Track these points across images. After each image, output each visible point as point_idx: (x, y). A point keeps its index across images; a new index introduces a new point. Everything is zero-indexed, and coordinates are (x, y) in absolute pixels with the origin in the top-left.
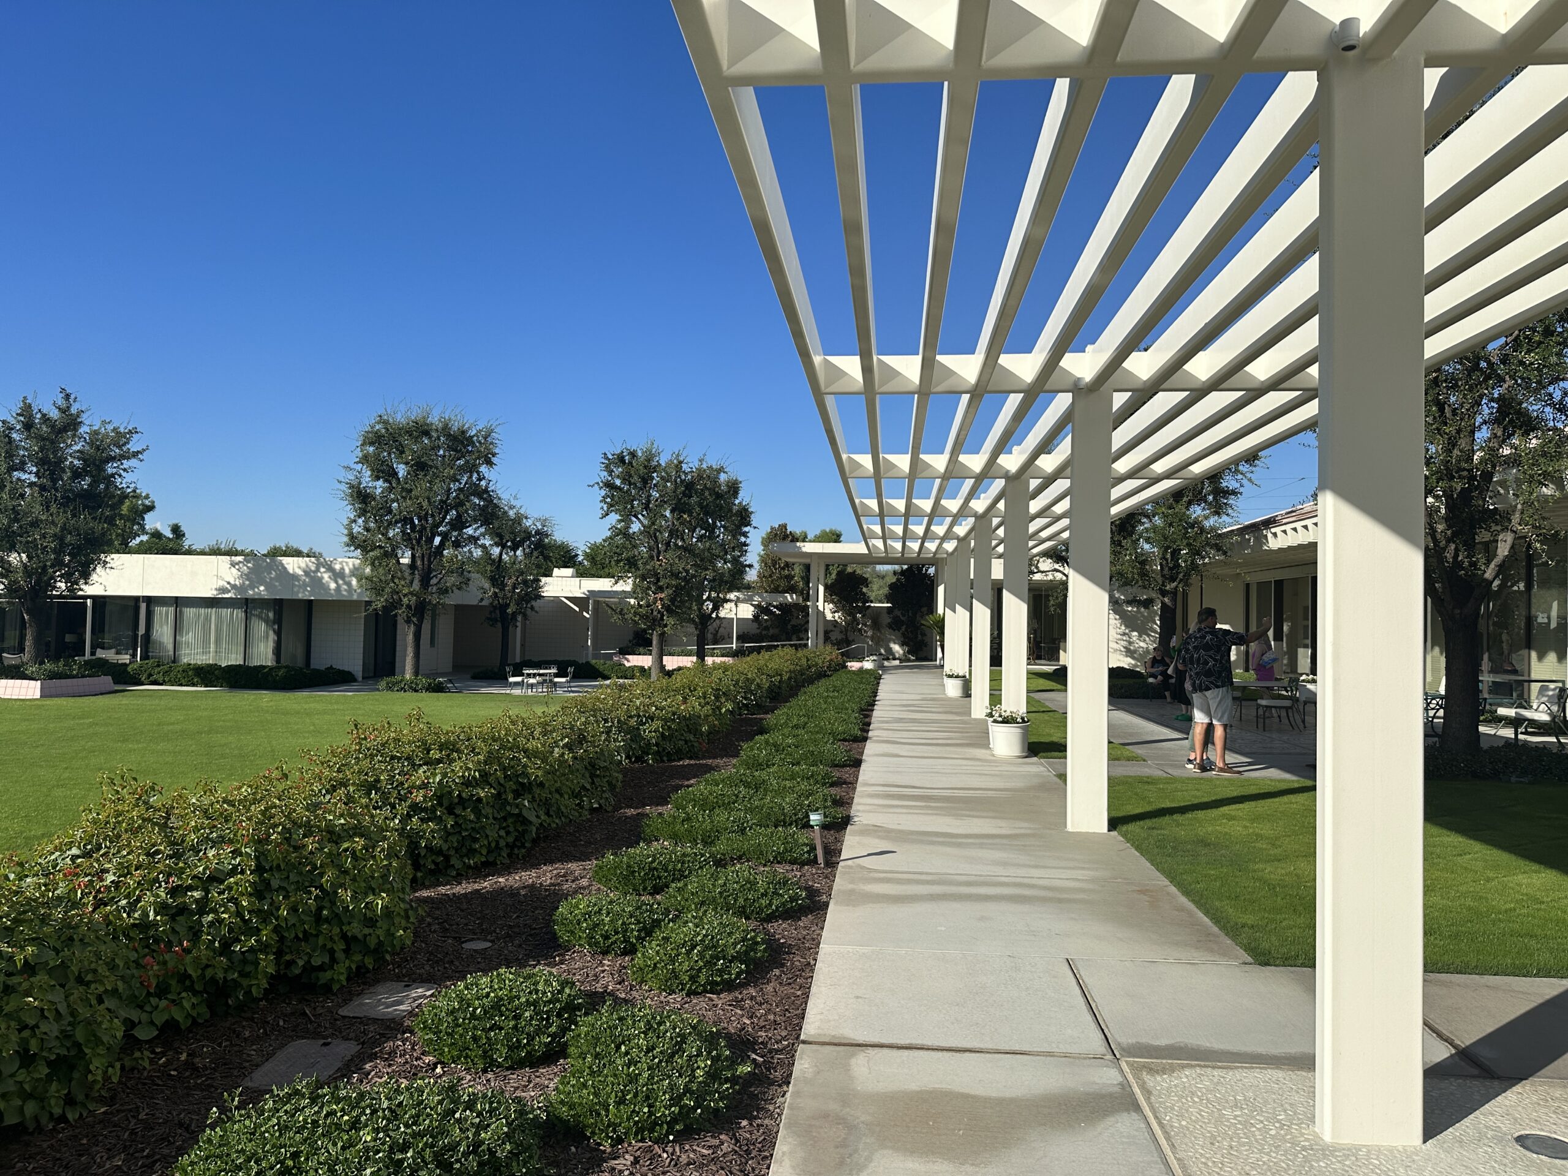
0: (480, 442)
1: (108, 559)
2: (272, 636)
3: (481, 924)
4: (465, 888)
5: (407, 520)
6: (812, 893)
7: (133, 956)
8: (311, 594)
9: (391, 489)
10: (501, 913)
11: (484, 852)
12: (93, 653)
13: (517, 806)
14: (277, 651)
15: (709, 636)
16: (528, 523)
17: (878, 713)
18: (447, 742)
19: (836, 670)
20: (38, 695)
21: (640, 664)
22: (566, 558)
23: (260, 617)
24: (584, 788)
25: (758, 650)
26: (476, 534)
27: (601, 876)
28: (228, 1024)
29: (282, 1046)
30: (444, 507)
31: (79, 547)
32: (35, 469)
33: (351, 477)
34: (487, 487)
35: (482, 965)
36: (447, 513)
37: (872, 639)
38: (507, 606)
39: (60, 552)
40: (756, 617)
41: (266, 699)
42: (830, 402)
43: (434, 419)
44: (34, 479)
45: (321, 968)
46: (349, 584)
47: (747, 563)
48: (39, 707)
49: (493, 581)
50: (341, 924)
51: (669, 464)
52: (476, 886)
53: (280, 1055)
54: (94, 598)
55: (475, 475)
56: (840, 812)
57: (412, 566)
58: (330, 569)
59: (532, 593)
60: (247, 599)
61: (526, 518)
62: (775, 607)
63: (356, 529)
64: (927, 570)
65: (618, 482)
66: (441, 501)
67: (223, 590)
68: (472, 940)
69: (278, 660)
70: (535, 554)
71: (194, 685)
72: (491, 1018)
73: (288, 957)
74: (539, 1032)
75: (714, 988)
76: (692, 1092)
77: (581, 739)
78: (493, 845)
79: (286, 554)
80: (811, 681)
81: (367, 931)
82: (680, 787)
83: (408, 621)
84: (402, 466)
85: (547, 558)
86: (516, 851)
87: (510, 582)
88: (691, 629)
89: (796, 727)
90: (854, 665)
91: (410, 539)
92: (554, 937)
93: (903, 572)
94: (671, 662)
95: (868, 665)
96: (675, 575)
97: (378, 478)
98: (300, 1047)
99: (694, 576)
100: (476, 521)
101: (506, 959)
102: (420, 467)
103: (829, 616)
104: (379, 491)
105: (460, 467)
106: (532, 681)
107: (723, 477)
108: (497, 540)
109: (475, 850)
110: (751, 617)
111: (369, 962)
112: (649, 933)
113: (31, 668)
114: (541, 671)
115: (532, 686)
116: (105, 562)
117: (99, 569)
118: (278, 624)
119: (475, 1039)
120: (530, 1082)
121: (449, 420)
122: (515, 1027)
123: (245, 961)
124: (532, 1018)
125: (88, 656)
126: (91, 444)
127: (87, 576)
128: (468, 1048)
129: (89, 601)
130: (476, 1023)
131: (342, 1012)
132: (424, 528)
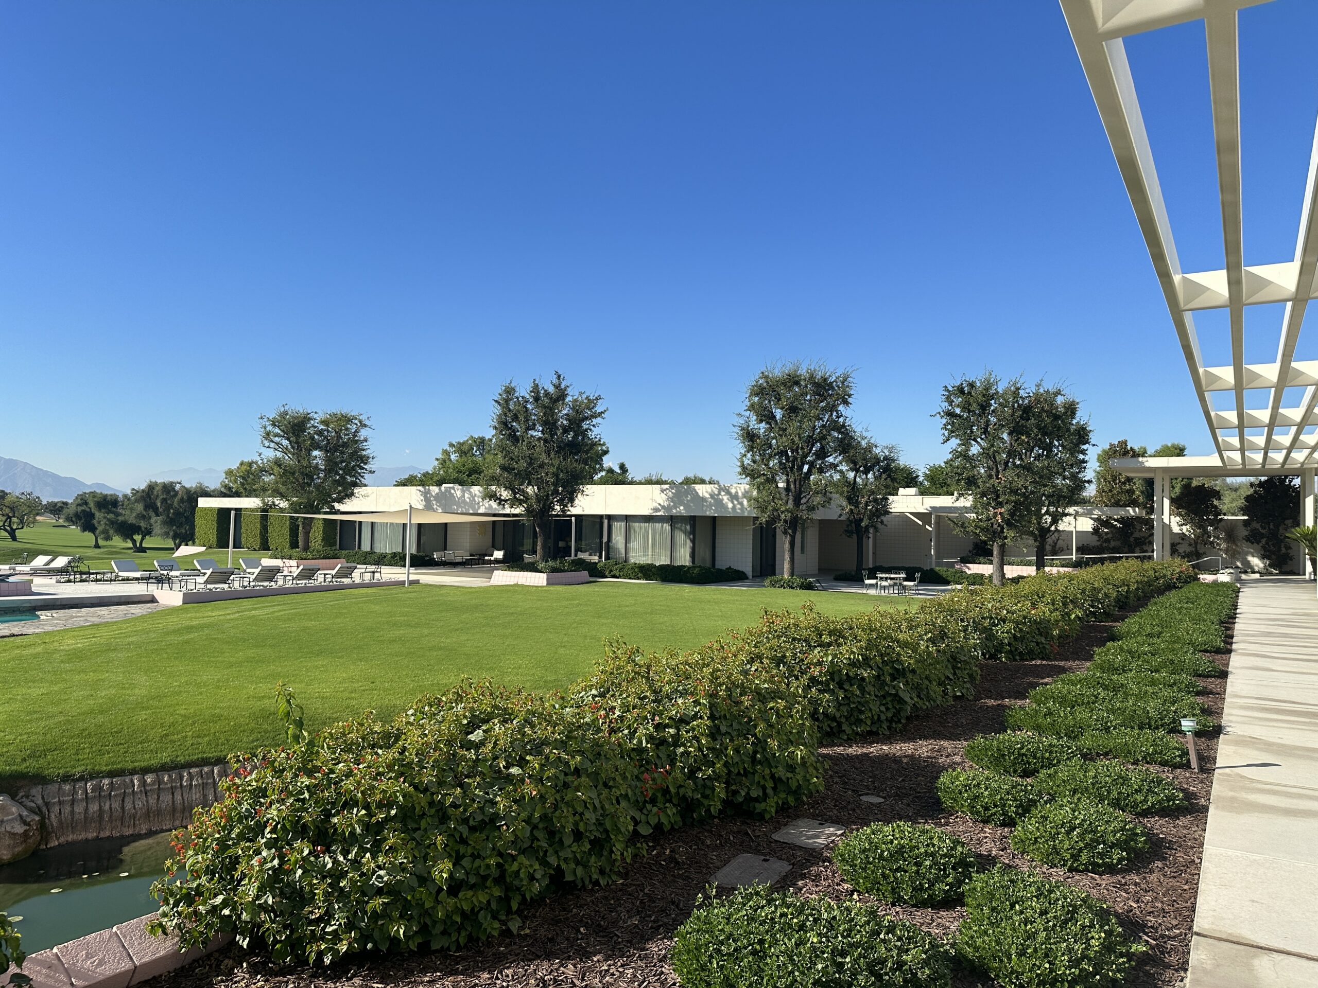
0: (838, 386)
1: (584, 489)
2: (689, 544)
3: (873, 782)
4: (855, 750)
5: (783, 453)
6: (1188, 795)
7: (636, 772)
8: (715, 511)
9: (771, 429)
10: (888, 775)
11: (869, 723)
12: (576, 555)
13: (894, 687)
14: (693, 555)
15: (1048, 548)
16: (877, 451)
17: (1240, 626)
18: (835, 629)
19: (1186, 582)
21: (980, 572)
22: (910, 480)
23: (681, 530)
24: (948, 677)
25: (1102, 561)
26: (836, 462)
27: (973, 754)
28: (694, 832)
29: (735, 856)
30: (811, 441)
31: (567, 481)
32: (541, 428)
33: (742, 421)
34: (844, 423)
35: (879, 817)
36: (813, 445)
37: (1226, 552)
38: (861, 520)
39: (556, 484)
40: (1096, 531)
42: (1190, 318)
43: (803, 371)
44: (540, 434)
45: (756, 800)
46: (741, 504)
47: (1086, 479)
49: (850, 499)
50: (771, 768)
51: (1005, 393)
52: (865, 750)
53: (735, 863)
54: (577, 516)
55: (835, 414)
56: (1211, 721)
57: (787, 489)
58: (728, 493)
59: (882, 510)
60: (671, 517)
61: (876, 446)
62: (1115, 520)
63: (747, 461)
64: (1290, 482)
65: (958, 411)
66: (809, 436)
67: (656, 510)
68: (867, 794)
69: (693, 562)
70: (884, 476)
71: (639, 579)
72: (897, 861)
73: (734, 788)
74: (937, 880)
75: (1095, 868)
76: (1090, 959)
77: (943, 635)
78: (876, 718)
79: (696, 482)
80: (1161, 592)
81: (790, 776)
82: (1038, 684)
83: (785, 533)
84: (779, 411)
85: (893, 480)
86: (895, 725)
87: (863, 501)
88: (1031, 541)
89: (1150, 635)
90: (1207, 578)
91: (785, 468)
92: (939, 801)
93: (1261, 484)
94: (1012, 571)
95: (1224, 577)
96: (1014, 492)
97: (761, 421)
98: (747, 859)
99: (1032, 492)
100: (835, 451)
101: (902, 814)
102: (792, 409)
103: (1176, 529)
104: (762, 431)
105: (823, 409)
106: (885, 583)
107: (1060, 400)
108: (852, 466)
109: (862, 720)
110: (1091, 530)
111: (791, 800)
112: (1027, 811)
113: (541, 565)
114: (893, 576)
115: (884, 587)
116: (583, 491)
117: (579, 495)
118: (693, 534)
119: (884, 876)
120: (933, 921)
121: (815, 370)
122: (917, 872)
123: (705, 786)
124: (931, 867)
125: (573, 557)
126: (573, 409)
127: (572, 500)
128: (879, 883)
129: (573, 519)
130: (885, 863)
131: (776, 837)
132: (795, 459)
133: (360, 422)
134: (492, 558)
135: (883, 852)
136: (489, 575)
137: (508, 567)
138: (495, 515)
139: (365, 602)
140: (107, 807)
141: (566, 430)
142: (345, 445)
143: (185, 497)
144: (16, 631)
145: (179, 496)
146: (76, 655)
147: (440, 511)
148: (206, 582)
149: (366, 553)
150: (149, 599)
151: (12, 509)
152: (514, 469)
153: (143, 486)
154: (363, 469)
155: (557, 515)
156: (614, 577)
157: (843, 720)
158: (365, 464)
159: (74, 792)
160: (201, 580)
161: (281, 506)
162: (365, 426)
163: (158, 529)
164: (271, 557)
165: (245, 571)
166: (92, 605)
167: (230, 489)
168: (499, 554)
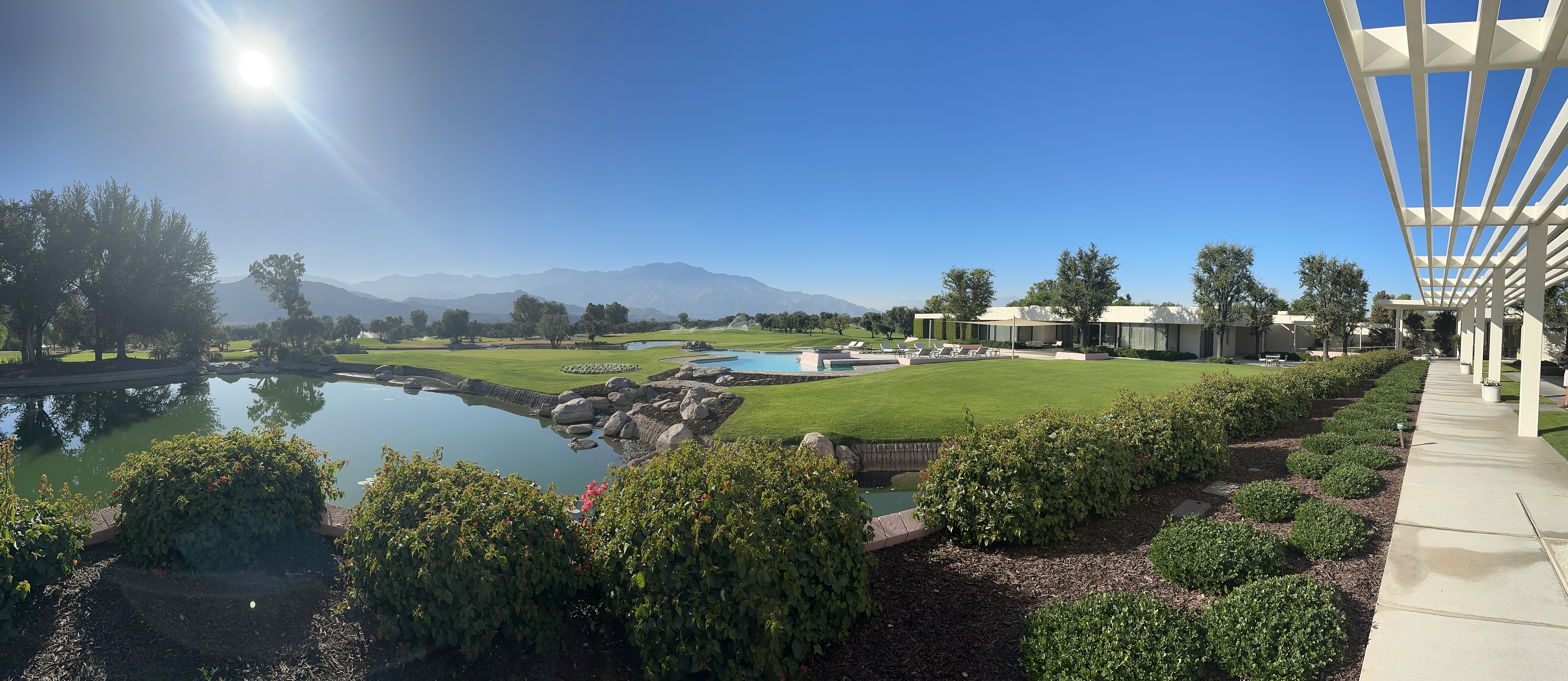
0: (1247, 255)
2: (1165, 339)
3: (1256, 460)
4: (1249, 445)
5: (1217, 290)
6: (1398, 459)
7: (1133, 457)
9: (1211, 277)
10: (1263, 456)
11: (1256, 430)
12: (1102, 344)
13: (1268, 413)
14: (1167, 345)
15: (1349, 343)
16: (1267, 291)
17: (1428, 381)
18: (1239, 383)
19: (1408, 360)
20: (1086, 359)
21: (1317, 355)
22: (1284, 307)
23: (1161, 331)
24: (1295, 407)
25: (1372, 350)
26: (1245, 296)
27: (1305, 445)
28: (1164, 489)
29: (1184, 501)
30: (1232, 284)
31: (1098, 303)
32: (1083, 274)
33: (1195, 272)
34: (1249, 275)
35: (1258, 477)
36: (1233, 287)
37: (1425, 346)
38: (1258, 328)
39: (1091, 305)
40: (1370, 335)
41: (1163, 364)
42: (1408, 230)
43: (1228, 246)
44: (1082, 278)
45: (1195, 472)
46: (1194, 318)
47: (1367, 309)
48: (1087, 364)
49: (1252, 316)
50: (1203, 455)
51: (1330, 263)
52: (1253, 445)
53: (1183, 504)
54: (1102, 323)
55: (1245, 270)
56: (1411, 424)
57: (1219, 310)
58: (1187, 311)
59: (1268, 322)
60: (1155, 324)
61: (1266, 288)
62: (1379, 330)
63: (1197, 294)
64: (1453, 313)
65: (1307, 271)
66: (1231, 282)
67: (1147, 320)
68: (1251, 468)
69: (1167, 349)
70: (1270, 304)
71: (1137, 358)
72: (1263, 500)
73: (1184, 465)
74: (1282, 508)
75: (1355, 497)
77: (1294, 386)
78: (1259, 428)
79: (1170, 305)
80: (1396, 365)
81: (1212, 459)
82: (1338, 409)
83: (1218, 333)
84: (1215, 267)
85: (1275, 306)
86: (1268, 431)
87: (1259, 317)
88: (1341, 339)
89: (1390, 385)
90: (1417, 358)
91: (1218, 298)
92: (1286, 469)
93: (1440, 314)
94: (1331, 354)
95: (1423, 358)
96: (1333, 314)
97: (1205, 272)
98: (1190, 503)
99: (1342, 315)
100: (1245, 290)
101: (1267, 477)
102: (1222, 267)
103: (1405, 335)
104: (1206, 277)
105: (1239, 267)
106: (1269, 360)
107: (1355, 268)
108: (1253, 298)
109: (1252, 429)
110: (1368, 334)
111: (1214, 472)
112: (1327, 471)
113: (1082, 349)
114: (1274, 357)
115: (1270, 363)
116: (1106, 309)
117: (1104, 312)
118: (1167, 334)
119: (1257, 509)
120: (1278, 529)
121: (1234, 246)
122: (1272, 505)
123: (1169, 465)
124: (1280, 502)
125: (1100, 345)
126: (1101, 264)
127: (1100, 314)
128: (1254, 512)
129: (1100, 324)
130: (1257, 501)
131: (1204, 491)
132: (1224, 293)
134: (1056, 345)
135: (1256, 495)
136: (1054, 354)
137: (1064, 350)
138: (1057, 322)
139: (992, 367)
140: (885, 457)
141: (1097, 276)
142: (982, 285)
143: (909, 314)
144: (846, 374)
145: (907, 313)
147: (1029, 319)
148: (920, 354)
149: (992, 341)
150: (897, 362)
151: (839, 321)
152: (1068, 297)
153: (892, 308)
154: (991, 298)
155: (1091, 322)
156: (1123, 356)
157: (1242, 430)
158: (992, 295)
159: (872, 449)
160: (917, 353)
161: (952, 317)
162: (992, 275)
163: (898, 329)
164: (948, 343)
165: (937, 349)
167: (928, 309)
168: (1059, 343)
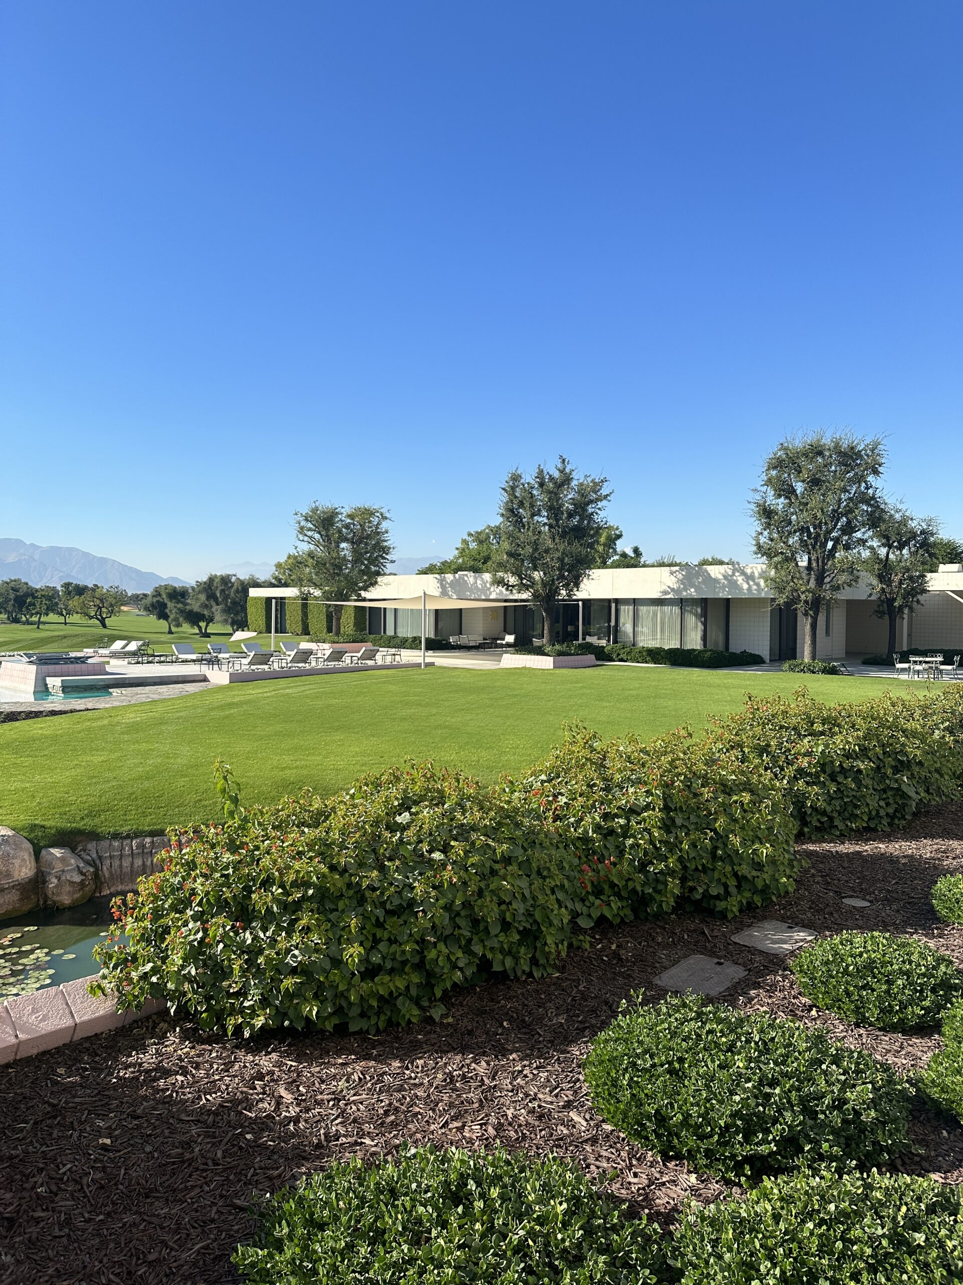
0: (868, 455)
1: (591, 573)
2: (700, 627)
3: (860, 884)
4: (847, 848)
5: (803, 530)
7: (576, 862)
8: (729, 594)
9: (790, 504)
10: (880, 877)
11: (866, 818)
12: (584, 639)
13: (896, 781)
14: (704, 638)
16: (914, 524)
18: (829, 718)
20: (552, 667)
22: (954, 555)
23: (691, 612)
26: (865, 537)
28: (646, 928)
29: (686, 956)
30: (836, 516)
31: (572, 566)
32: (546, 514)
33: (758, 497)
34: (874, 494)
35: (860, 923)
36: (838, 520)
38: (894, 600)
41: (696, 674)
43: (827, 441)
44: (545, 520)
45: (718, 898)
46: (758, 585)
48: (552, 674)
49: (880, 578)
50: (732, 864)
52: (858, 848)
53: (684, 964)
54: (584, 601)
55: (863, 485)
57: (809, 568)
58: (743, 573)
59: (917, 589)
60: (681, 599)
61: (912, 519)
63: (762, 540)
66: (833, 510)
67: (666, 593)
68: (851, 897)
69: (705, 646)
70: (921, 552)
71: (646, 662)
73: (690, 884)
74: (911, 1002)
78: (874, 813)
79: (711, 564)
81: (755, 874)
83: (806, 614)
84: (800, 484)
85: (931, 555)
86: (896, 821)
87: (897, 579)
91: (807, 545)
92: (932, 910)
97: (780, 496)
98: (698, 961)
100: (864, 525)
101: (883, 922)
102: (815, 482)
104: (781, 506)
105: (850, 480)
106: (918, 667)
108: (884, 541)
109: (857, 815)
111: (758, 900)
113: (548, 649)
114: (927, 659)
115: (918, 672)
116: (589, 575)
117: (585, 580)
118: (704, 617)
119: (848, 994)
120: (902, 1048)
121: (840, 439)
122: (888, 992)
123: (657, 881)
124: (905, 987)
125: (580, 641)
126: (579, 492)
127: (577, 585)
128: (840, 1000)
129: (580, 603)
130: (849, 979)
131: (736, 939)
132: (818, 535)
133: (382, 515)
134: (504, 642)
135: (848, 966)
136: (497, 658)
137: (516, 650)
138: (506, 601)
139: (385, 682)
140: (149, 863)
141: (570, 515)
142: (368, 537)
143: (240, 588)
144: (90, 706)
145: (235, 587)
146: (134, 728)
147: (455, 597)
148: (250, 663)
149: (390, 637)
150: (202, 678)
151: (101, 601)
152: (520, 555)
153: (205, 579)
154: (385, 559)
155: (563, 600)
156: (622, 660)
157: (835, 815)
158: (387, 554)
159: (122, 849)
160: (245, 661)
161: (315, 594)
162: (386, 518)
163: (218, 617)
164: (308, 641)
165: (285, 653)
166: (155, 684)
167: (279, 580)
168: (510, 639)
